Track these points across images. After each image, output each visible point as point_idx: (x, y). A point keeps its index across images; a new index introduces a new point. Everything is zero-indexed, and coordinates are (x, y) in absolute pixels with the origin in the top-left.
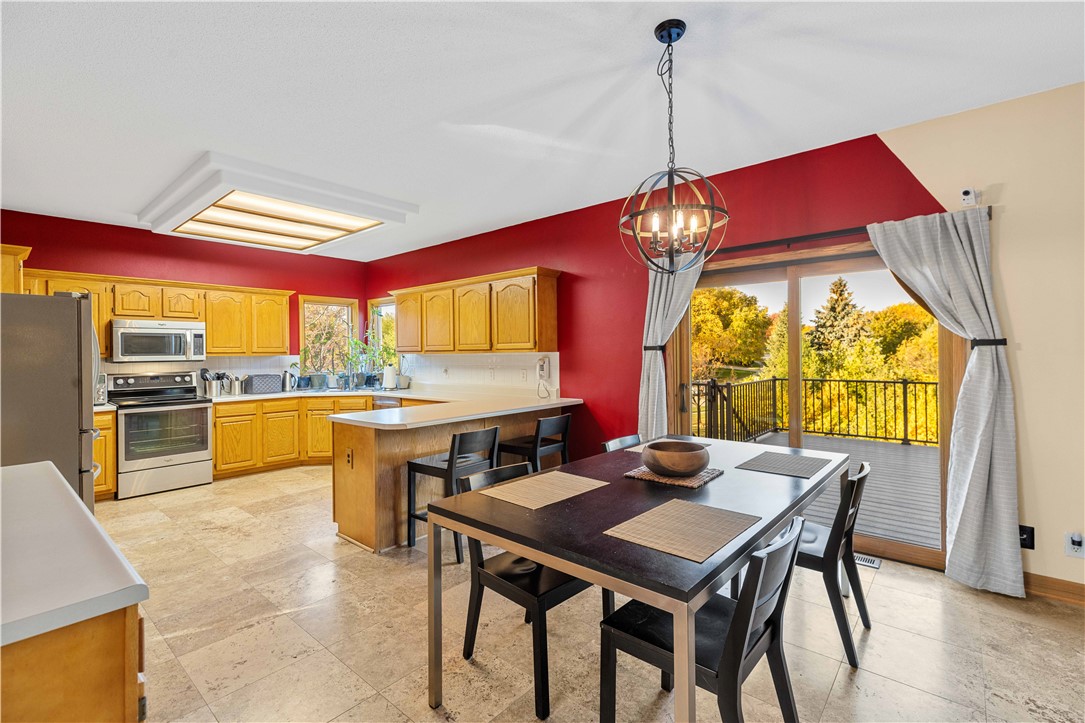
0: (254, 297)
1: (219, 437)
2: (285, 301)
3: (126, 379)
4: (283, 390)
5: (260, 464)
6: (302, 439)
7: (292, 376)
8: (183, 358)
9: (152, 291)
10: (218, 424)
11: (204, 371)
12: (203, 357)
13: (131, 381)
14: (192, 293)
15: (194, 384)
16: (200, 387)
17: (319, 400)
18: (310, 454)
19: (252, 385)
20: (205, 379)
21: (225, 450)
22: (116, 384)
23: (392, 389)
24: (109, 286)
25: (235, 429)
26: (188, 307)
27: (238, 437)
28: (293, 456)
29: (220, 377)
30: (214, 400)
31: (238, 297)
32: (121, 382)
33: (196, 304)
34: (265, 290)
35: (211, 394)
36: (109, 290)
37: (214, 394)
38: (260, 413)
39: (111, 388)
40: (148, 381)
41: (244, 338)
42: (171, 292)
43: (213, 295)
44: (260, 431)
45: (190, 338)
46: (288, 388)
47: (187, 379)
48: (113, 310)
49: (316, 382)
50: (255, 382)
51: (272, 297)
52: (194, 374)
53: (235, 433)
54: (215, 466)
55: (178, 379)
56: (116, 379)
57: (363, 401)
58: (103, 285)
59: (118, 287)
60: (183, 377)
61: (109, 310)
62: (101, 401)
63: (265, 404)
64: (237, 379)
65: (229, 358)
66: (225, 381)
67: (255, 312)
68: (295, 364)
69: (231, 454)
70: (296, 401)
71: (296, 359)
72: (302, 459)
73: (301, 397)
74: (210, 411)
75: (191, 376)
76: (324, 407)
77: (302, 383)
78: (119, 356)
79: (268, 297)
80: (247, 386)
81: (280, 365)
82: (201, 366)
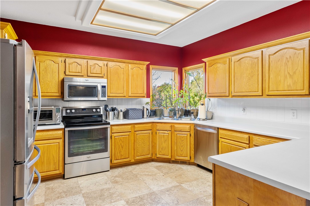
0: (130, 65)
1: (113, 144)
2: (145, 67)
3: (71, 110)
4: (143, 117)
5: (133, 161)
6: (154, 146)
7: (147, 109)
8: (96, 99)
9: (83, 62)
10: (113, 137)
11: (106, 106)
12: (106, 99)
13: (73, 111)
14: (101, 63)
15: (102, 113)
16: (104, 115)
17: (163, 125)
18: (158, 156)
19: (128, 114)
20: (106, 111)
21: (116, 152)
22: (66, 113)
23: (204, 120)
24: (63, 59)
25: (121, 140)
26: (99, 72)
27: (122, 145)
28: (149, 156)
29: (113, 110)
30: (111, 123)
31: (122, 65)
32: (68, 111)
33: (103, 69)
34: (135, 62)
35: (109, 120)
36: (63, 62)
37: (111, 119)
38: (133, 131)
39: (64, 115)
40: (81, 111)
41: (125, 89)
42: (91, 62)
43: (111, 64)
44: (133, 141)
45: (100, 88)
46: (145, 116)
47: (98, 110)
48: (65, 72)
49: (158, 113)
50: (130, 113)
51: (138, 66)
52: (101, 108)
53: (121, 142)
54: (111, 161)
55: (94, 110)
56: (66, 110)
57: (188, 126)
58: (60, 59)
59: (67, 60)
60: (96, 109)
61: (63, 73)
62: (58, 122)
63: (136, 126)
64: (121, 111)
65: (117, 99)
66: (116, 112)
67: (130, 74)
68: (147, 103)
69: (119, 154)
70: (150, 125)
71: (148, 100)
72: (153, 158)
73: (153, 122)
74: (109, 130)
75: (100, 109)
76: (165, 129)
77: (152, 114)
78: (66, 98)
79: (136, 65)
80: (126, 115)
81: (140, 103)
82: (105, 103)
